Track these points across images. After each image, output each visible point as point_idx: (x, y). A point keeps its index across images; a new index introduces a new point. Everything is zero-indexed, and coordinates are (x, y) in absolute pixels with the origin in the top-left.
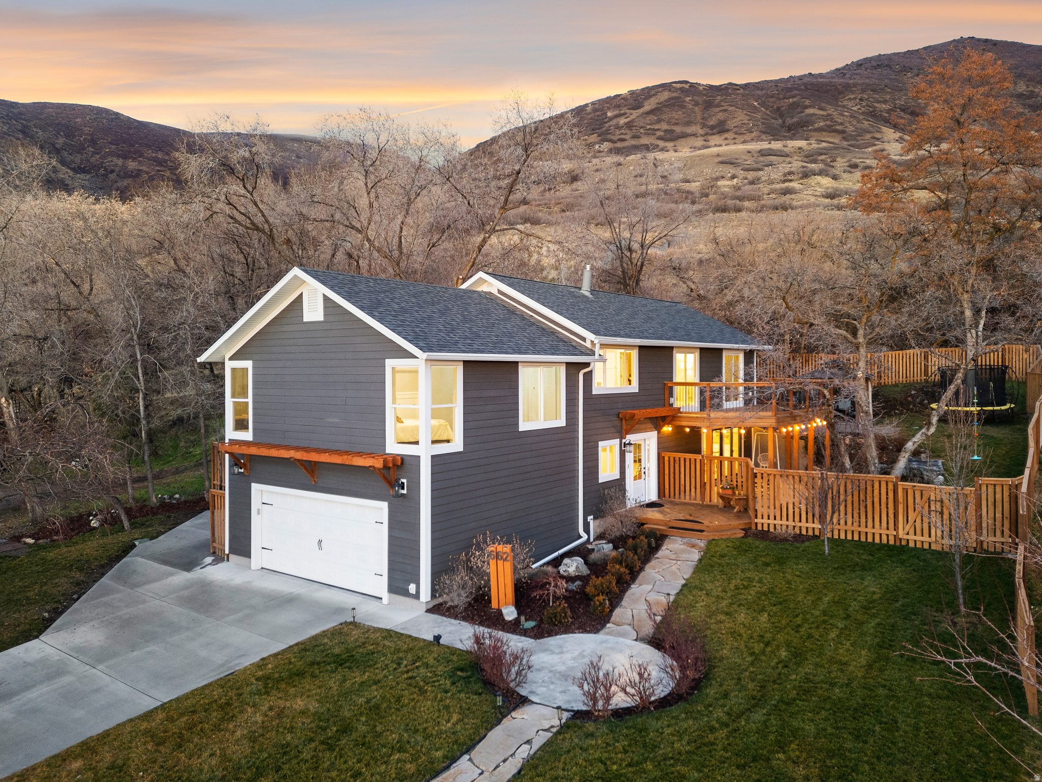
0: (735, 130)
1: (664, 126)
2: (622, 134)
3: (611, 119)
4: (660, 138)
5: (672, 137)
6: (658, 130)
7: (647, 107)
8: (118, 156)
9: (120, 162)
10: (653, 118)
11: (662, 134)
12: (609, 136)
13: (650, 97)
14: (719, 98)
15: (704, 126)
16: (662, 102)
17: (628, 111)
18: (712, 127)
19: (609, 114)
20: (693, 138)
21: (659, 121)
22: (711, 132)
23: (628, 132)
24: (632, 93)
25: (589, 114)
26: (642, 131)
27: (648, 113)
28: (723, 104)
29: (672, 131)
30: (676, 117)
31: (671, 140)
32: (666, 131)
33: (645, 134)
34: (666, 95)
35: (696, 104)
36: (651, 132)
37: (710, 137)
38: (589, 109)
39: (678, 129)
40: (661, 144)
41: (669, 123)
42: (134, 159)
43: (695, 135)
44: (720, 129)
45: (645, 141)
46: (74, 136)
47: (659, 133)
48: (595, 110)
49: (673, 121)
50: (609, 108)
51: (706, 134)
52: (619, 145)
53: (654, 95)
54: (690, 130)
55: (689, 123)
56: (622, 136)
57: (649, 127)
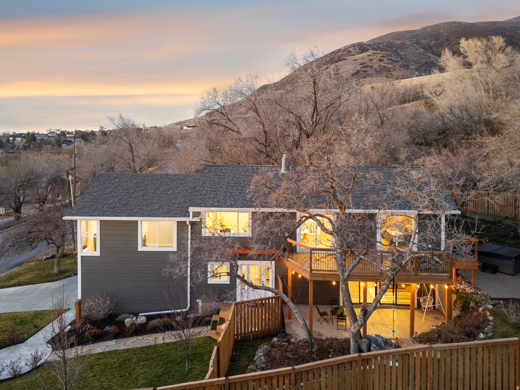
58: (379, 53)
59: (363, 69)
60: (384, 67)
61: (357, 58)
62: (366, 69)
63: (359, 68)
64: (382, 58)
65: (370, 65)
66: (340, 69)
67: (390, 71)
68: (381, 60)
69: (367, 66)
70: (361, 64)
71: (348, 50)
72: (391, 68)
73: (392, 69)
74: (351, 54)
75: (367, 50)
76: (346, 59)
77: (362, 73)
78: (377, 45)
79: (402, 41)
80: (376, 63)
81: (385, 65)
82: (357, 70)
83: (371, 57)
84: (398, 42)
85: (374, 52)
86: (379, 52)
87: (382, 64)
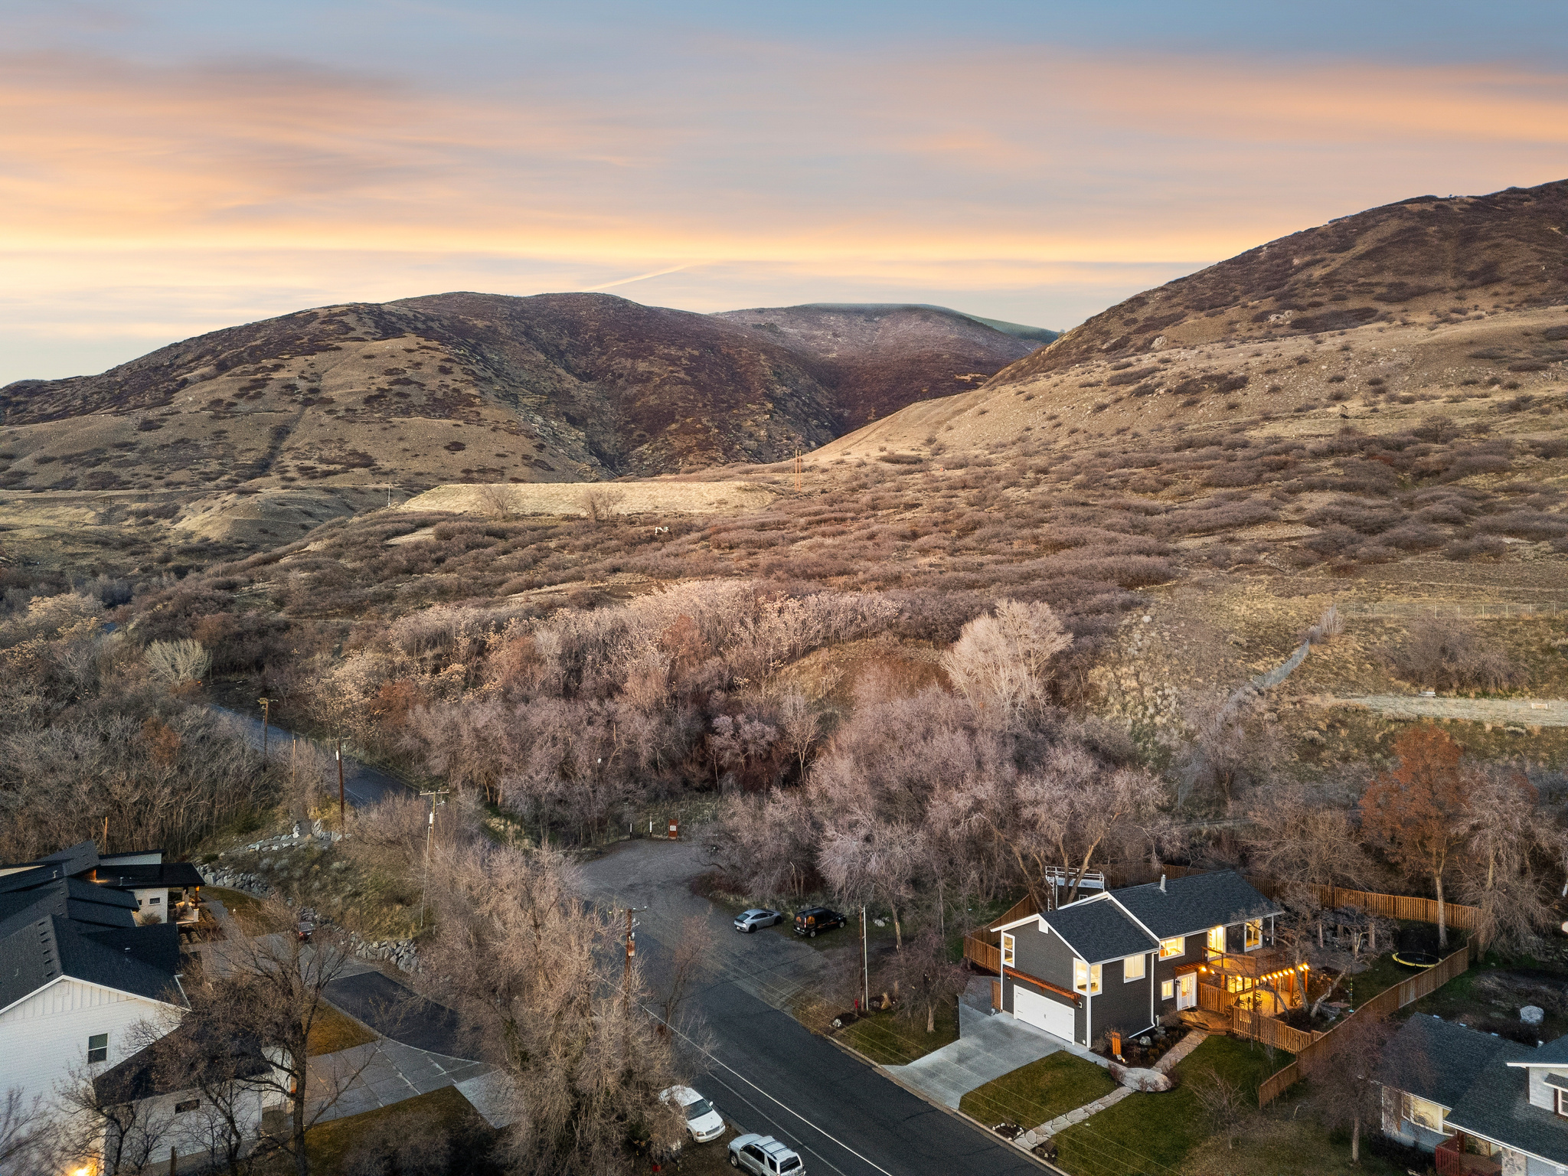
0: (1513, 278)
1: (1389, 277)
2: (1315, 295)
3: (1299, 269)
4: (1380, 298)
5: (1401, 295)
6: (1377, 284)
7: (1360, 248)
8: (627, 356)
9: (628, 363)
10: (1369, 264)
11: (1384, 290)
12: (1293, 300)
13: (1367, 229)
14: (1487, 224)
15: (1457, 273)
16: (1386, 239)
17: (1328, 255)
18: (1472, 276)
19: (1296, 262)
20: (1438, 294)
21: (1380, 270)
22: (1469, 283)
23: (1326, 290)
24: (1337, 224)
25: (1262, 263)
26: (1350, 287)
27: (1361, 258)
28: (1494, 234)
29: (1402, 285)
30: (1411, 260)
31: (1399, 300)
32: (1391, 285)
33: (1355, 292)
34: (1393, 226)
35: (1446, 237)
36: (1363, 290)
37: (1468, 293)
38: (1263, 255)
39: (1412, 281)
40: (1382, 308)
41: (1397, 271)
42: (644, 359)
43: (1441, 290)
44: (1487, 277)
45: (1354, 304)
46: (579, 334)
47: (1379, 290)
48: (1272, 257)
49: (1405, 268)
50: (1296, 253)
51: (1462, 287)
52: (1309, 313)
53: (1374, 226)
54: (1431, 282)
55: (1432, 270)
56: (1317, 299)
57: (1361, 280)
58: (437, 350)
59: (396, 388)
60: (455, 390)
61: (374, 353)
62: (406, 389)
63: (382, 381)
64: (448, 365)
65: (415, 379)
66: (325, 376)
67: (472, 405)
68: (444, 371)
69: (408, 382)
70: (389, 372)
71: (341, 321)
72: (475, 397)
73: (477, 400)
74: (351, 334)
75: (398, 333)
76: (338, 348)
77: (395, 399)
78: (424, 322)
79: (488, 323)
80: (434, 377)
81: (458, 385)
82: (379, 389)
83: (417, 357)
84: (480, 323)
85: (422, 341)
86: (434, 344)
87: (448, 380)
